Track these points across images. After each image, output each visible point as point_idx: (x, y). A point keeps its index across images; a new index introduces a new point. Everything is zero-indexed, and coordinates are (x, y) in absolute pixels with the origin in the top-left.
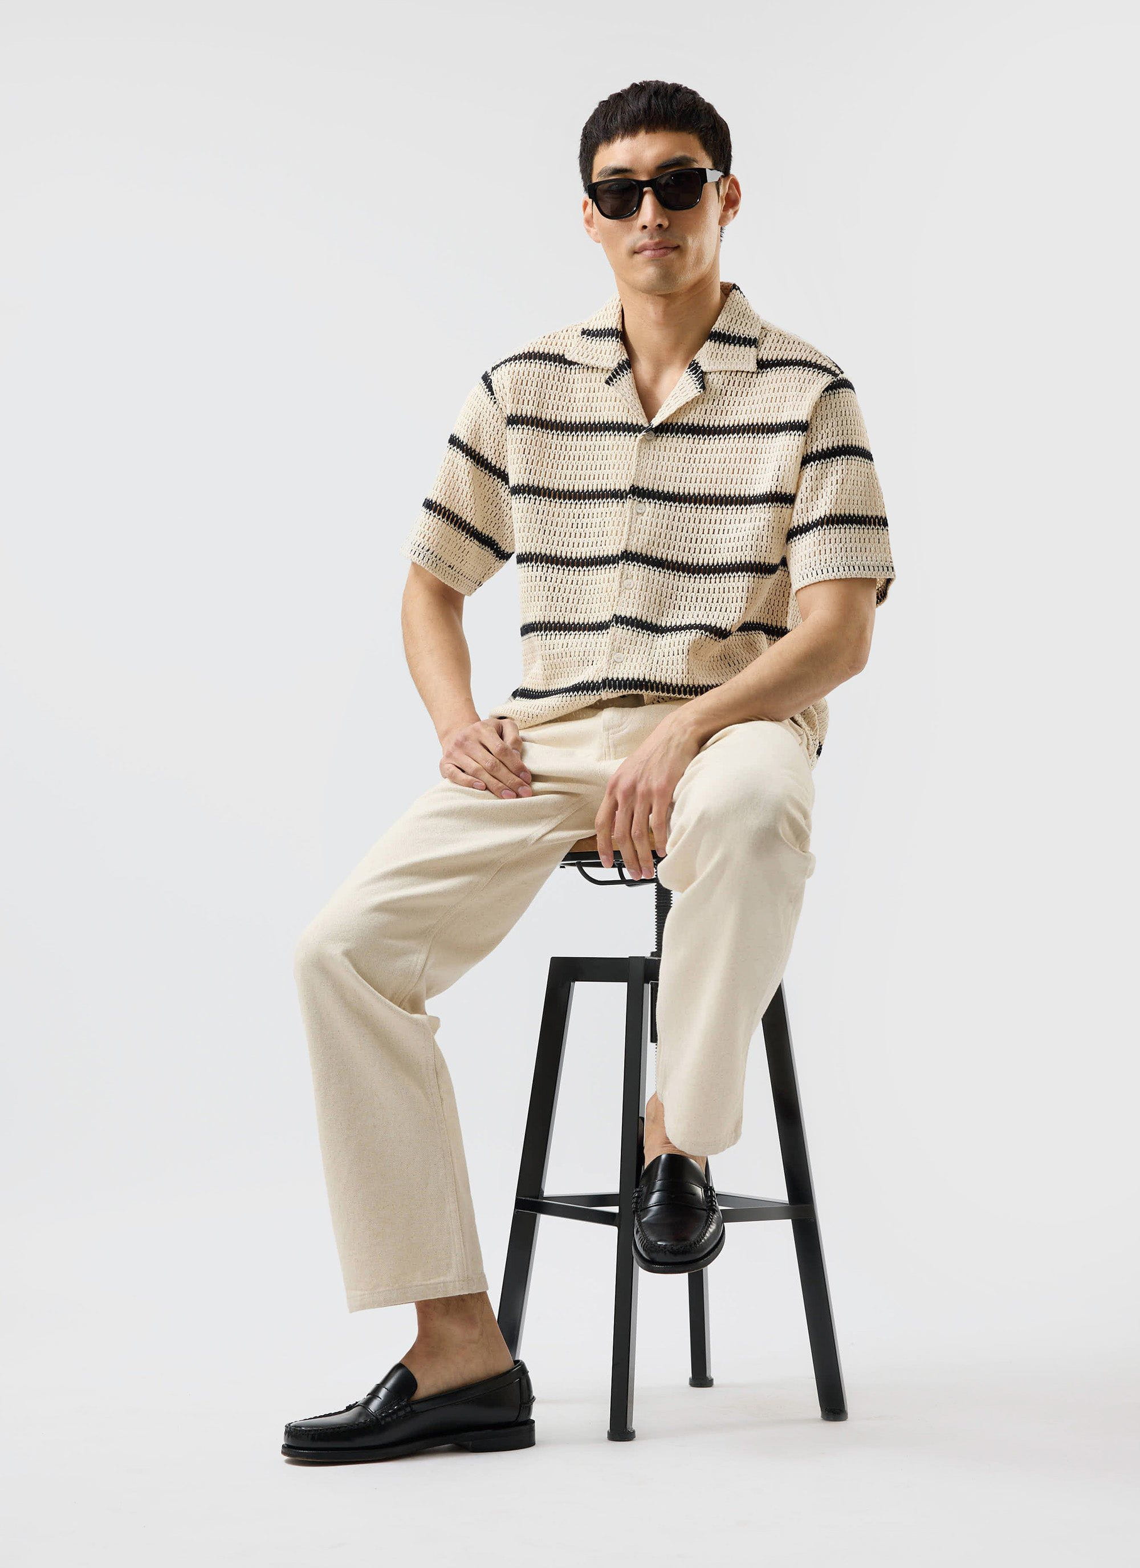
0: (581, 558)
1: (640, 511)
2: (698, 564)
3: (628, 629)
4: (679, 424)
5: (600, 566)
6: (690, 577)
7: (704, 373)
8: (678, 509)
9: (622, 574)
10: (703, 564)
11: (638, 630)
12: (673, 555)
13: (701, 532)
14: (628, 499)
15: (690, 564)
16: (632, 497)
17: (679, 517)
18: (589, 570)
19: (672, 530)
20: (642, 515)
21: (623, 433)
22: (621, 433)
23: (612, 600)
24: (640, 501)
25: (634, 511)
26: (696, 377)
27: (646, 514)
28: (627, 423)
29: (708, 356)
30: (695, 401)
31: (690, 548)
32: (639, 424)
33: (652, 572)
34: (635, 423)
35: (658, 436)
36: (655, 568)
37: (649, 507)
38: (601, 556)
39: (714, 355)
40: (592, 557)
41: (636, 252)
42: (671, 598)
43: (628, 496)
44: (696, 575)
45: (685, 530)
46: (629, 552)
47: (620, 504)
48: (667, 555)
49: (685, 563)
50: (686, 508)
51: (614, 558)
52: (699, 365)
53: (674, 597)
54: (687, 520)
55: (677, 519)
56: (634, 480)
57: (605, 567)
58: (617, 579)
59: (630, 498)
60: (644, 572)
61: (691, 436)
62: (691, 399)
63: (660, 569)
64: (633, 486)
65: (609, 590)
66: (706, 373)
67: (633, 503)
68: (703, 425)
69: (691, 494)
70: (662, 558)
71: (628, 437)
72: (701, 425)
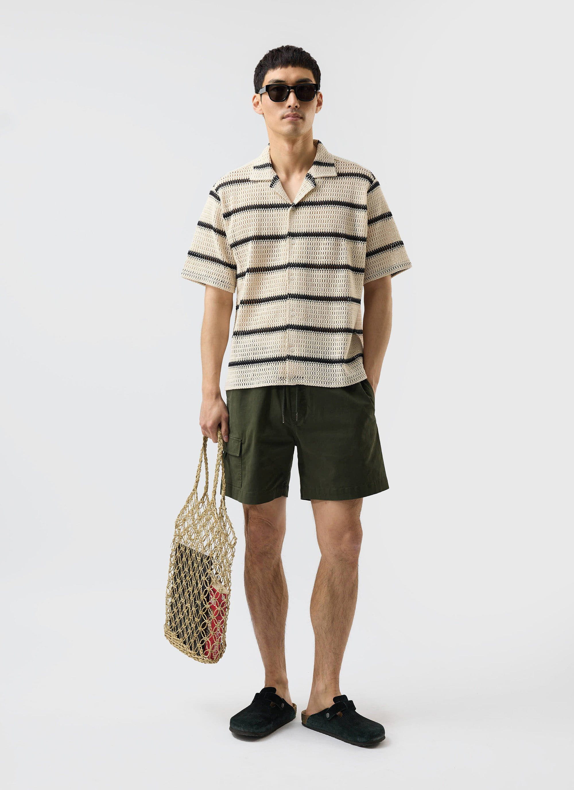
0: (269, 267)
1: (293, 243)
2: (321, 264)
3: (295, 300)
4: (306, 202)
5: (278, 270)
6: (318, 270)
7: (314, 179)
8: (310, 239)
9: (289, 274)
10: (323, 264)
11: (299, 300)
12: (309, 261)
13: (320, 249)
14: (287, 238)
15: (317, 264)
16: (289, 237)
17: (310, 243)
18: (273, 272)
19: (308, 249)
20: (294, 245)
21: (281, 208)
22: (280, 208)
23: (285, 285)
24: (293, 238)
25: (291, 243)
26: (311, 181)
27: (296, 244)
28: (282, 204)
29: (314, 171)
30: (312, 191)
31: (316, 257)
32: (288, 204)
33: (301, 270)
34: (285, 203)
35: (297, 208)
36: (303, 268)
37: (297, 241)
38: (278, 266)
39: (318, 171)
40: (275, 266)
41: (283, 118)
42: (311, 281)
43: (287, 237)
44: (320, 269)
45: (313, 249)
46: (290, 263)
47: (285, 241)
48: (307, 261)
49: (315, 264)
50: (313, 238)
51: (284, 266)
52: (311, 175)
53: (312, 280)
54: (314, 244)
55: (309, 244)
56: (289, 230)
57: (280, 270)
58: (287, 275)
59: (288, 238)
60: (298, 271)
61: (312, 206)
62: (310, 190)
63: (305, 268)
64: (289, 232)
65: (284, 281)
66: (315, 179)
67: (290, 240)
68: (316, 201)
69: (315, 232)
70: (305, 263)
71: (283, 210)
72: (315, 201)
